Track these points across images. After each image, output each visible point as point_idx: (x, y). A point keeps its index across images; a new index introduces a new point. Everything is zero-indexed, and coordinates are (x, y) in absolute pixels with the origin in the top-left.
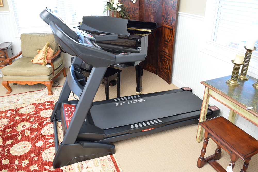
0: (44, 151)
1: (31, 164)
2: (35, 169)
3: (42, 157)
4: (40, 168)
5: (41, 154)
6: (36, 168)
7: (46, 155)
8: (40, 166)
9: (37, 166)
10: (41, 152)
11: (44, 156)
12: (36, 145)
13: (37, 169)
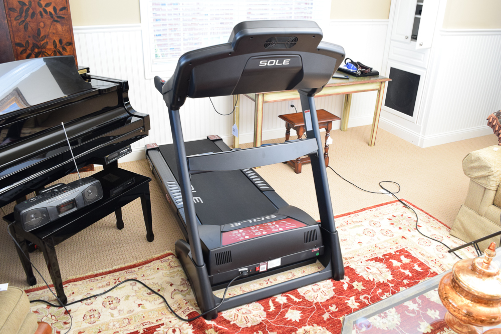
0: (311, 301)
1: (348, 310)
2: (355, 301)
3: (327, 300)
4: (350, 295)
5: (321, 303)
6: (352, 300)
7: (321, 296)
8: (346, 296)
9: (349, 300)
10: (314, 305)
11: (325, 297)
12: (300, 320)
13: (353, 298)
